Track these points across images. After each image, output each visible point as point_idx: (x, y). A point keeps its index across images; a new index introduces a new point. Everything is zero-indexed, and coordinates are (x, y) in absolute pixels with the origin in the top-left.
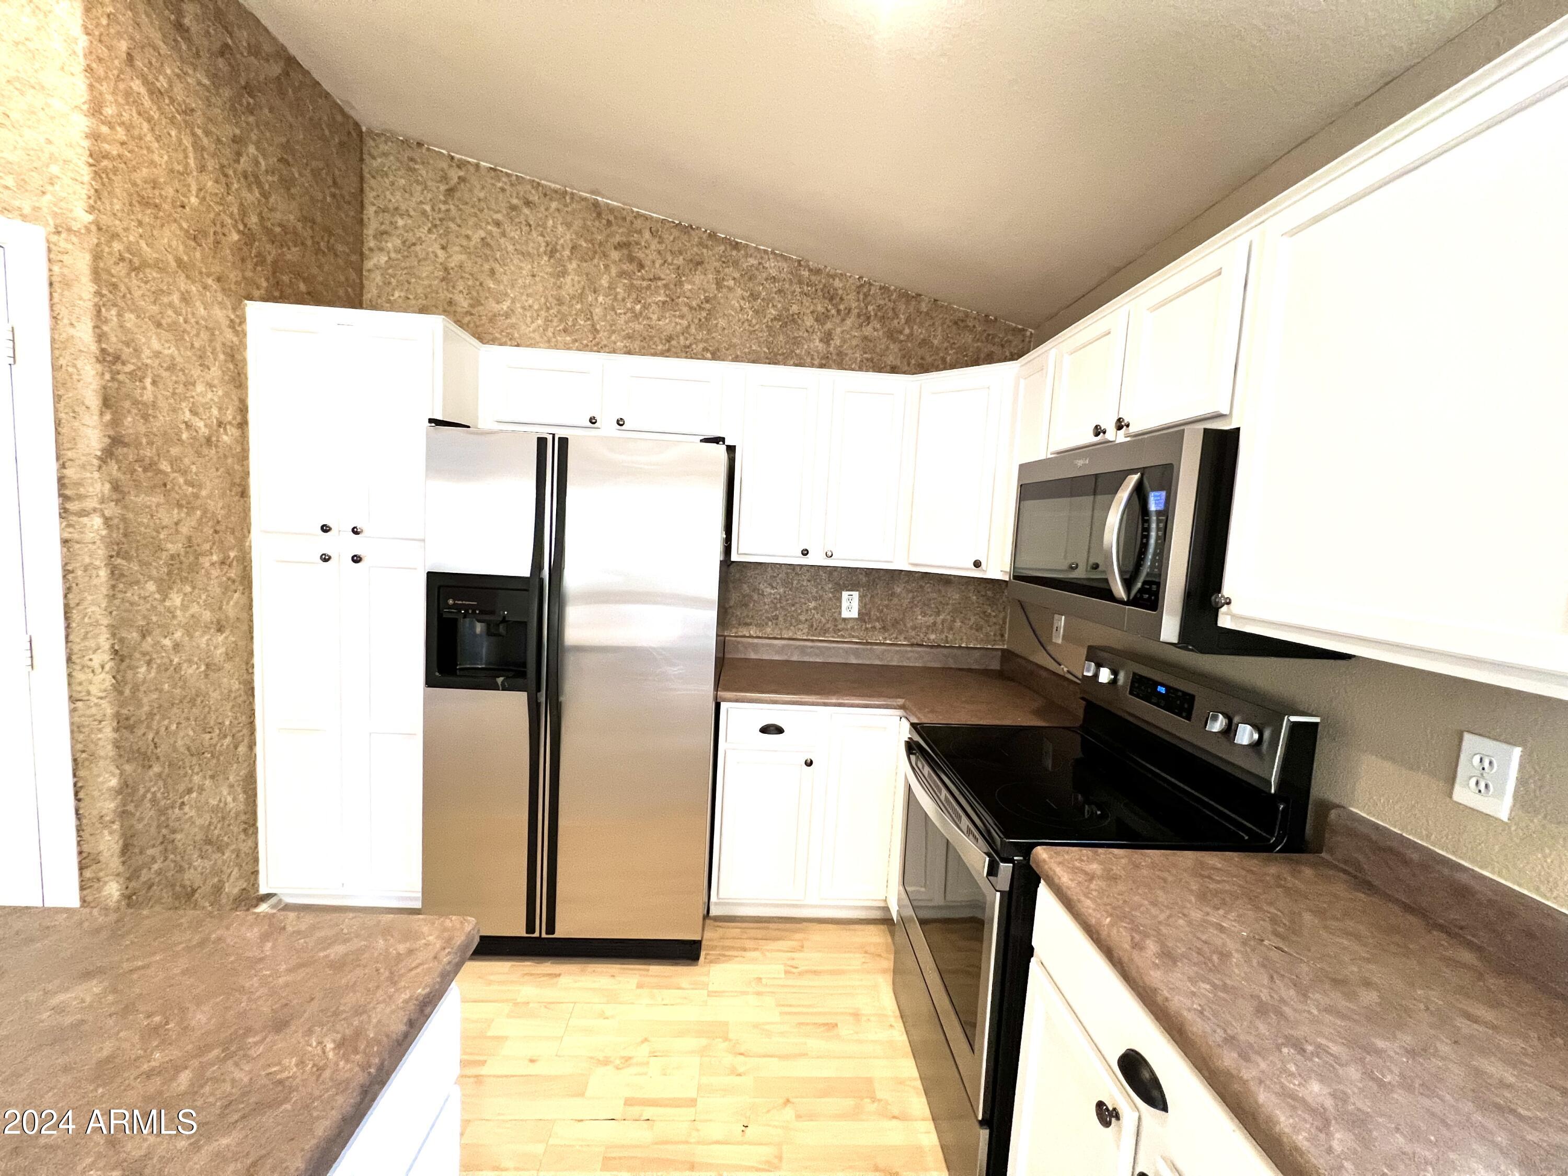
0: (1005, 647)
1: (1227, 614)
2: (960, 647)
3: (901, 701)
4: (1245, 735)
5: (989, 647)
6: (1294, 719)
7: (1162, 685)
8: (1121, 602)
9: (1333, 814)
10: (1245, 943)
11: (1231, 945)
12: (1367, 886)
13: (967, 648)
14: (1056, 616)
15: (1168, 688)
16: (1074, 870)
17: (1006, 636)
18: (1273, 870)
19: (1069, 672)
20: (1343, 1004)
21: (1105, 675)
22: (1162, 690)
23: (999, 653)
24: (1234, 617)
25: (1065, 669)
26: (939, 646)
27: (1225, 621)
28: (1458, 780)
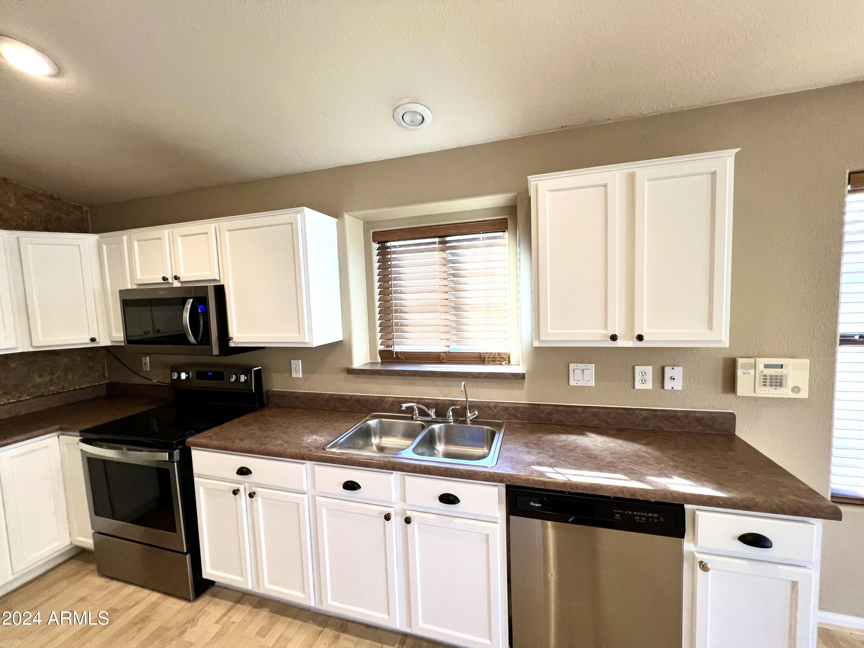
0: (107, 381)
1: (232, 342)
2: (75, 390)
3: (57, 427)
4: (243, 378)
5: (97, 384)
6: (255, 369)
7: (210, 372)
8: (194, 345)
9: (269, 393)
10: (258, 429)
11: (255, 431)
12: (280, 407)
13: (81, 389)
14: (143, 358)
15: (213, 372)
16: (204, 438)
17: (107, 375)
18: (258, 413)
19: (157, 382)
20: (281, 429)
21: (183, 376)
22: (210, 374)
23: (105, 386)
24: (234, 343)
25: (155, 381)
26: (59, 393)
27: (232, 345)
28: (292, 372)
